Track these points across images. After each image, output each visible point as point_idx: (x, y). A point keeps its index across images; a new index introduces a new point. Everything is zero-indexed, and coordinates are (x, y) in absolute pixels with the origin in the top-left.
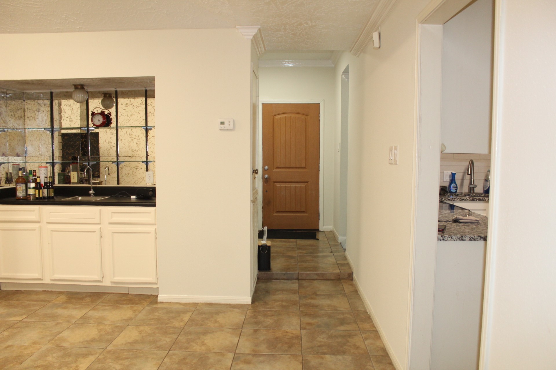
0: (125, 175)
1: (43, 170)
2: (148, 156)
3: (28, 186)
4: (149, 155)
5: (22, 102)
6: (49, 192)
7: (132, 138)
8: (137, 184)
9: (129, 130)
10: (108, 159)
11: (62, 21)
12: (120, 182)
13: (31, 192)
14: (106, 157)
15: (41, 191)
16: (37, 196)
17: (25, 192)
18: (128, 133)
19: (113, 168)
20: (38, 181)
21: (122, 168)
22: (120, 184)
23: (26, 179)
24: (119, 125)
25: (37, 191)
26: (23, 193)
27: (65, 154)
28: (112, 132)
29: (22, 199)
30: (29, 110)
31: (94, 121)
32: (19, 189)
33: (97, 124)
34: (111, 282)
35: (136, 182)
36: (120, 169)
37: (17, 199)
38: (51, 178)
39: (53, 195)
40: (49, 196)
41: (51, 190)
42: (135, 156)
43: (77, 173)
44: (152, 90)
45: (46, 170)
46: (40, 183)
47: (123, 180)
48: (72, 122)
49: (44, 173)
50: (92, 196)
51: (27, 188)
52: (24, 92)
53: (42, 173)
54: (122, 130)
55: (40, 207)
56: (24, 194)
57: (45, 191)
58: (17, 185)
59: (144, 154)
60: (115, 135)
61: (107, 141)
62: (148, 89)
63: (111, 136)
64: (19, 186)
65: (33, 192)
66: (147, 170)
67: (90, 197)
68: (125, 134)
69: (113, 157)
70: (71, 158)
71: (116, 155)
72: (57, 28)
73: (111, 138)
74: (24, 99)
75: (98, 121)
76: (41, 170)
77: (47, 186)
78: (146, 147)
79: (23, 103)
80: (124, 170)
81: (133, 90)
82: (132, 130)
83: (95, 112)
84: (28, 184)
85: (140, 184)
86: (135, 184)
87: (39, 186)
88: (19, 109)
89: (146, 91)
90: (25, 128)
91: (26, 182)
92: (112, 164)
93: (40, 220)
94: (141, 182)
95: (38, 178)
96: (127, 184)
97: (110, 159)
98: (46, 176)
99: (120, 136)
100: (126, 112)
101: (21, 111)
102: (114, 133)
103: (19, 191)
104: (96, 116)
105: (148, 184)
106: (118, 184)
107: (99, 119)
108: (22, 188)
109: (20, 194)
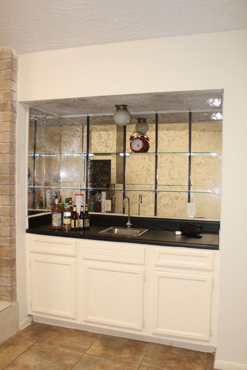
0: (164, 205)
1: (80, 198)
2: (191, 186)
3: (64, 216)
4: (191, 184)
5: (59, 127)
6: (85, 222)
7: (173, 166)
8: (177, 216)
9: (170, 157)
10: (145, 187)
11: (114, 27)
12: (157, 213)
13: (67, 221)
14: (143, 185)
15: (77, 221)
16: (73, 227)
17: (61, 221)
18: (169, 160)
19: (151, 198)
20: (74, 210)
21: (160, 198)
22: (157, 215)
23: (62, 208)
24: (158, 151)
25: (73, 221)
26: (58, 222)
27: (100, 181)
28: (151, 158)
29: (58, 229)
30: (65, 135)
31: (132, 146)
32: (55, 218)
33: (136, 150)
34: (153, 333)
35: (176, 214)
36: (158, 199)
37: (52, 229)
38: (87, 207)
39: (88, 226)
40: (84, 227)
41: (87, 221)
42: (176, 185)
43: (111, 201)
44: (197, 112)
45: (82, 198)
46: (76, 212)
47: (161, 210)
48: (108, 147)
49: (80, 202)
50: (129, 228)
51: (62, 218)
52: (62, 117)
53: (79, 202)
54: (162, 157)
55: (76, 240)
56: (60, 224)
57: (81, 221)
58: (53, 214)
59: (187, 183)
60: (154, 161)
61: (145, 168)
62: (192, 111)
63: (150, 163)
64: (54, 215)
65: (69, 222)
66: (189, 201)
67: (126, 229)
68: (165, 161)
69: (151, 186)
70: (106, 185)
71: (154, 184)
72: (106, 37)
73: (150, 165)
74: (61, 124)
75: (137, 146)
76: (77, 198)
77: (83, 216)
78: (189, 175)
79: (60, 129)
80: (162, 200)
81: (175, 113)
82: (173, 156)
83: (134, 137)
84: (65, 213)
85: (180, 216)
86: (174, 216)
87: (74, 216)
88: (56, 134)
89: (190, 113)
90: (61, 154)
91: (62, 210)
92: (149, 194)
93: (76, 255)
94: (182, 214)
95: (75, 207)
96: (166, 215)
97: (148, 187)
98: (82, 205)
99: (160, 163)
100: (167, 136)
101: (58, 136)
102: (153, 160)
103: (54, 220)
104: (135, 141)
105: (189, 217)
106: (156, 214)
107: (138, 144)
108: (58, 217)
109: (56, 224)
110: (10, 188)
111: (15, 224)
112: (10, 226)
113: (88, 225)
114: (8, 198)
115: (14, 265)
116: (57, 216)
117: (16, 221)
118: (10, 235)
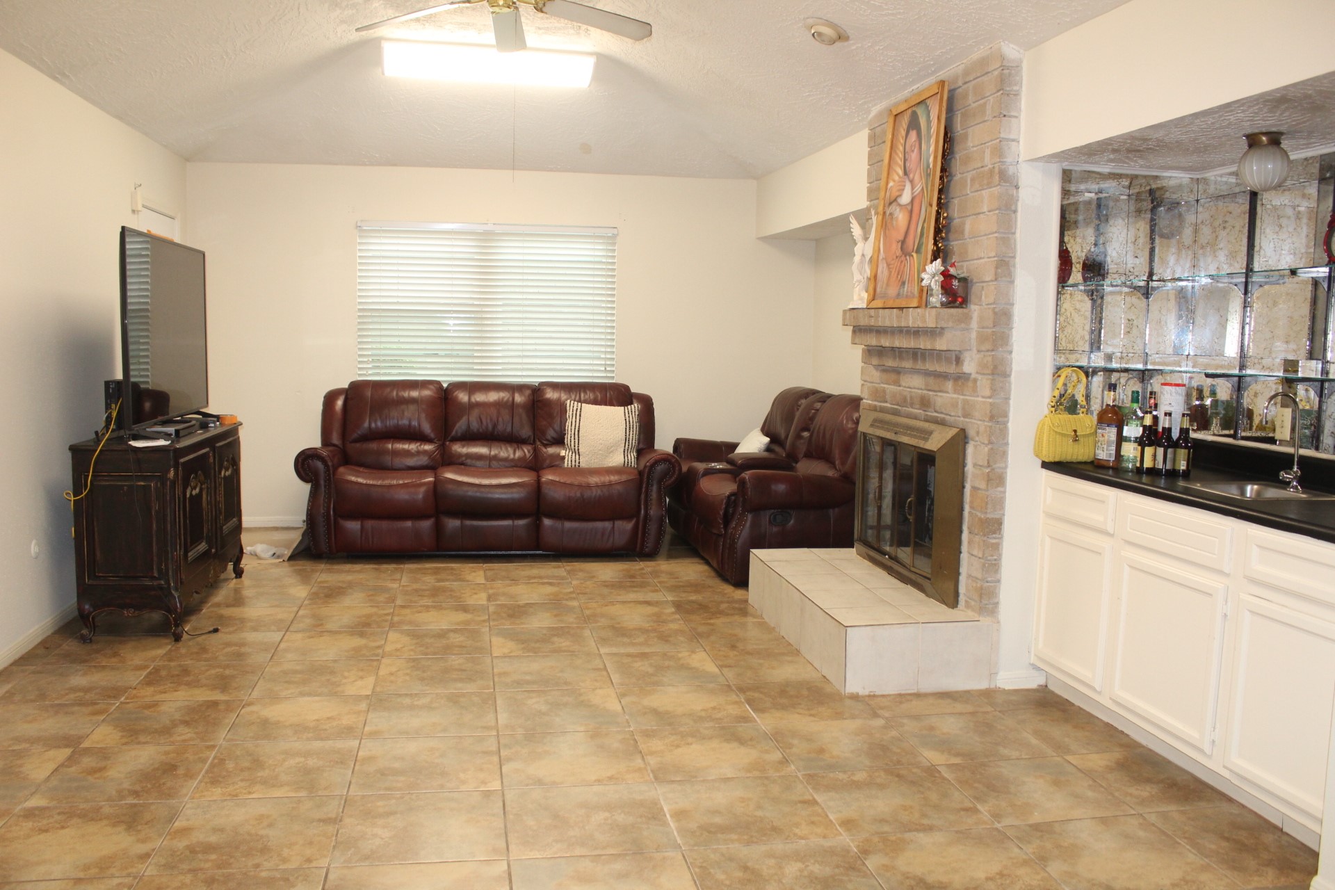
1: (1169, 391)
3: (1125, 434)
13: (1128, 450)
17: (1114, 448)
20: (1146, 421)
23: (1120, 415)
25: (1149, 449)
26: (1107, 450)
29: (1107, 467)
32: (1101, 439)
38: (1185, 419)
41: (1182, 454)
50: (1292, 487)
51: (1121, 439)
56: (1112, 455)
58: (1097, 428)
64: (1100, 431)
84: (1126, 427)
87: (1145, 437)
91: (1119, 420)
108: (1108, 436)
109: (1102, 452)
110: (993, 358)
111: (1006, 441)
112: (990, 443)
113: (1182, 466)
114: (989, 382)
115: (994, 533)
116: (1104, 434)
117: (1008, 434)
118: (988, 463)
